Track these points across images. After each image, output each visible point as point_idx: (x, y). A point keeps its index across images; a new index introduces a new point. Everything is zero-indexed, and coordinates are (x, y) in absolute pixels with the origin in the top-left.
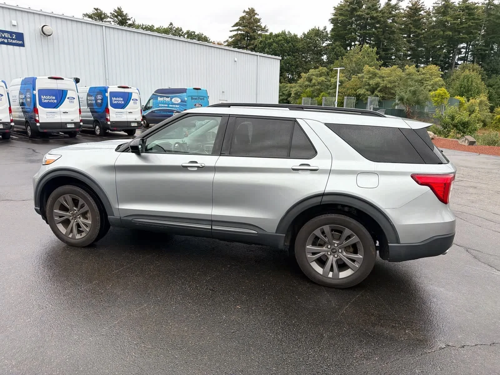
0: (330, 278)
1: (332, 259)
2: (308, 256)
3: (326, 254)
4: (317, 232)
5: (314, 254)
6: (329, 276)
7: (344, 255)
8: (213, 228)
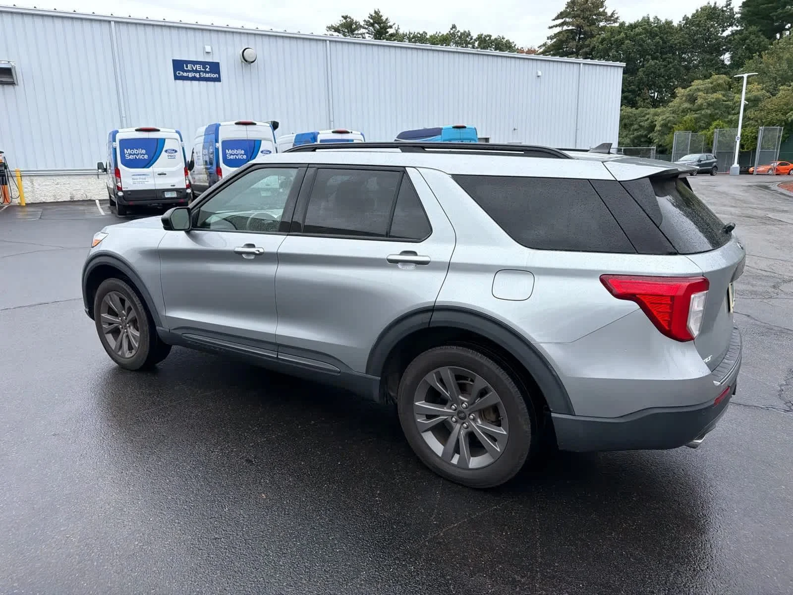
0: (453, 465)
1: (459, 431)
2: (418, 420)
3: (449, 420)
4: (431, 378)
5: (429, 417)
6: (452, 462)
7: (478, 426)
8: (279, 357)
